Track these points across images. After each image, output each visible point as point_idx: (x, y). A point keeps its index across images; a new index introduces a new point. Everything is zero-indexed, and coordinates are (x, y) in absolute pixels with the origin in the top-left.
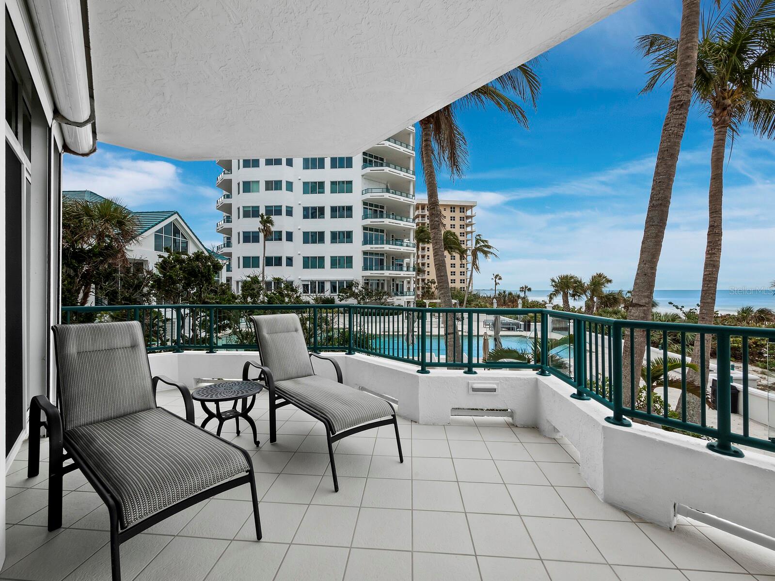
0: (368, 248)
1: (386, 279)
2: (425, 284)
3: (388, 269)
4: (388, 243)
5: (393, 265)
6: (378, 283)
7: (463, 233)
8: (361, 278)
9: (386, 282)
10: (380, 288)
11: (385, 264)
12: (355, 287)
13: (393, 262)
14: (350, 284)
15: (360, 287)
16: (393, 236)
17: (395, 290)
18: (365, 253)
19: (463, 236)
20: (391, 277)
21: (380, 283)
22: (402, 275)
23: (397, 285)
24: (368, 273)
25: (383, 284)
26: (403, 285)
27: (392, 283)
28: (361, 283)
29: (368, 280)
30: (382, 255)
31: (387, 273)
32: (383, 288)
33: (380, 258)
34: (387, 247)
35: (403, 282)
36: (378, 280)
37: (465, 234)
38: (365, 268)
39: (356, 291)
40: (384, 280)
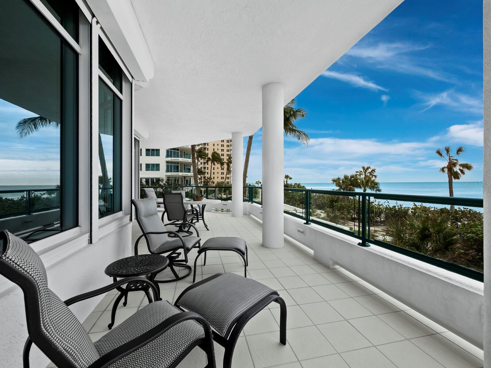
0: (169, 159)
1: (180, 177)
2: (205, 180)
3: (181, 171)
4: (181, 157)
5: (184, 169)
6: (175, 180)
7: (229, 150)
8: (165, 177)
9: (180, 178)
10: (177, 182)
11: (179, 169)
12: (161, 181)
13: (184, 167)
14: (158, 180)
15: (164, 182)
16: (184, 152)
17: (186, 183)
18: (167, 162)
19: (229, 151)
20: (183, 176)
21: (176, 179)
22: (189, 175)
23: (187, 180)
24: (169, 174)
25: (178, 180)
26: (190, 180)
27: (184, 179)
28: (165, 179)
29: (169, 178)
30: (178, 163)
31: (180, 174)
32: (178, 182)
33: (176, 165)
34: (180, 159)
35: (191, 179)
36: (175, 178)
37: (230, 151)
38: (167, 171)
39: (162, 184)
40: (179, 178)
